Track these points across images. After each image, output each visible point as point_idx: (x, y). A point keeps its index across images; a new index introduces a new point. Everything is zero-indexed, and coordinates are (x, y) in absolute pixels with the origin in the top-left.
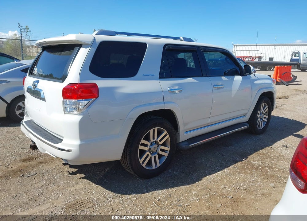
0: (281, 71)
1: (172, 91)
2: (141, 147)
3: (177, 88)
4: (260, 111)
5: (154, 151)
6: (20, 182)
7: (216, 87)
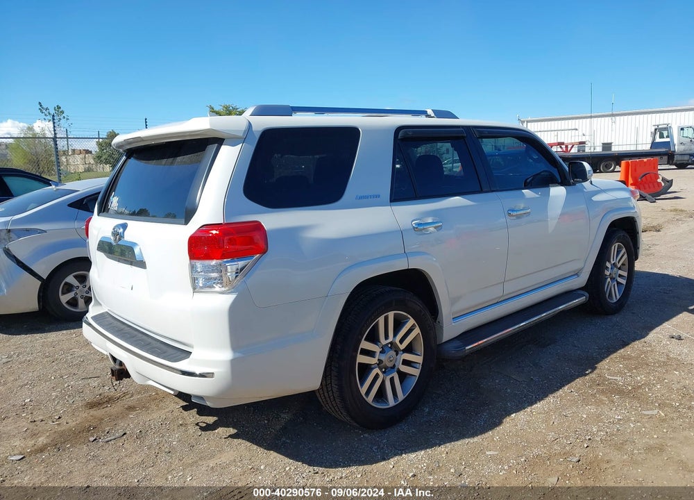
0: (635, 171)
1: (420, 228)
2: (361, 359)
3: (430, 220)
4: (610, 261)
5: (390, 365)
6: (92, 454)
7: (515, 213)
